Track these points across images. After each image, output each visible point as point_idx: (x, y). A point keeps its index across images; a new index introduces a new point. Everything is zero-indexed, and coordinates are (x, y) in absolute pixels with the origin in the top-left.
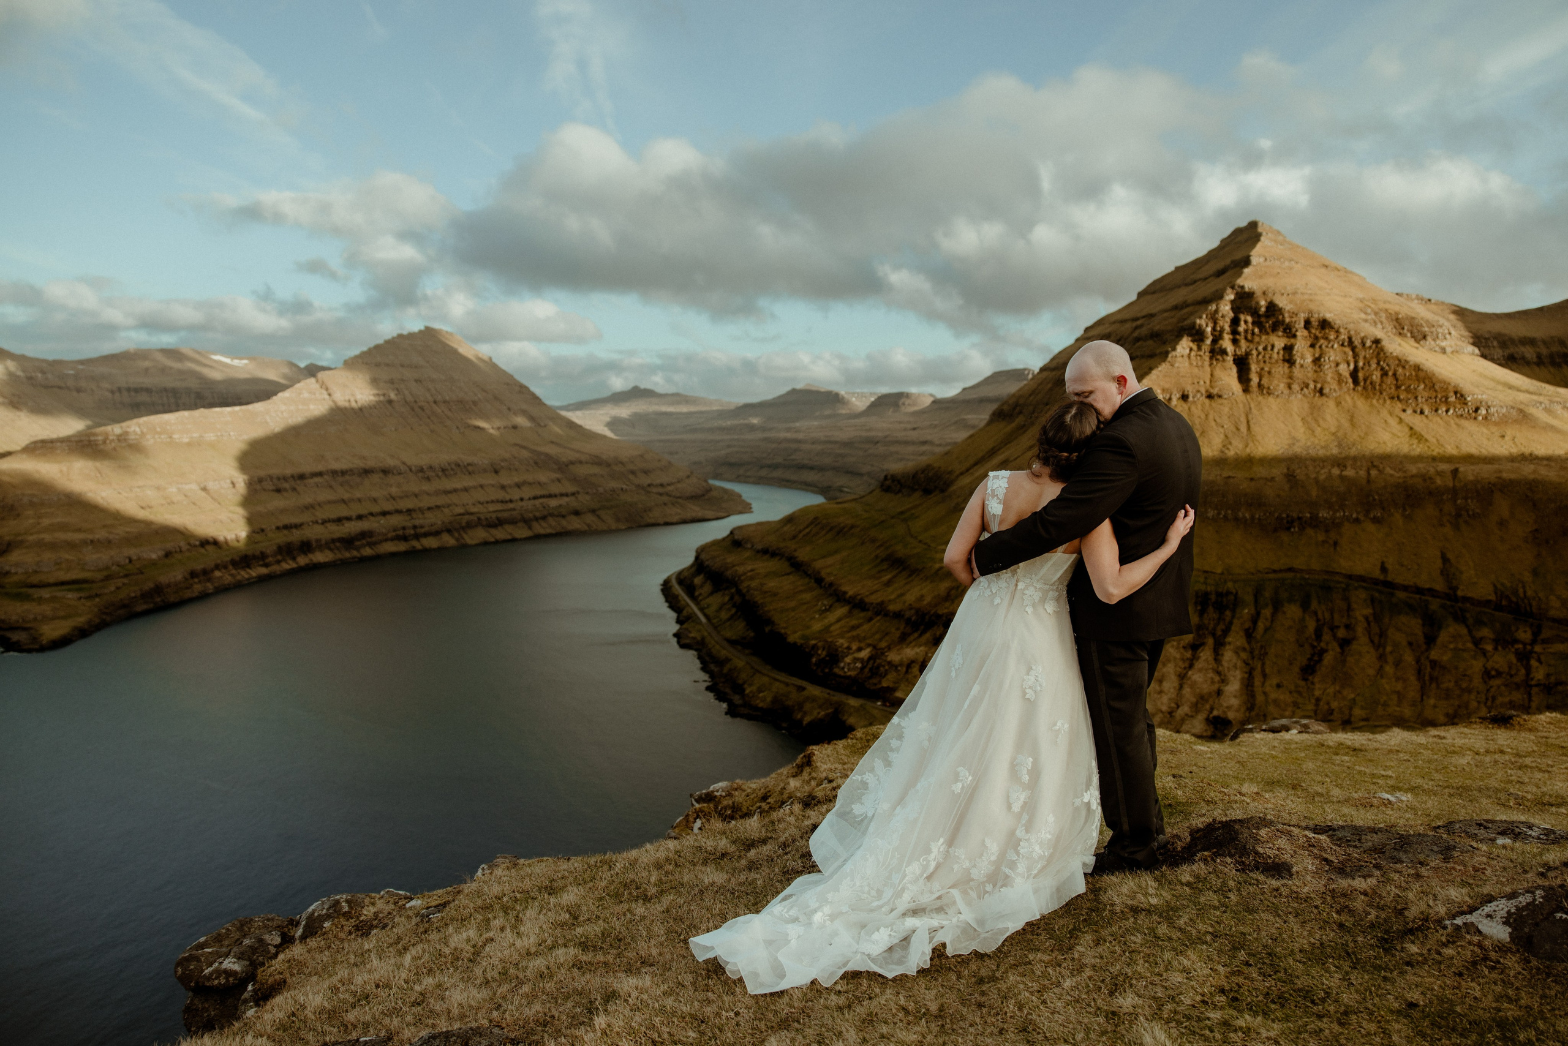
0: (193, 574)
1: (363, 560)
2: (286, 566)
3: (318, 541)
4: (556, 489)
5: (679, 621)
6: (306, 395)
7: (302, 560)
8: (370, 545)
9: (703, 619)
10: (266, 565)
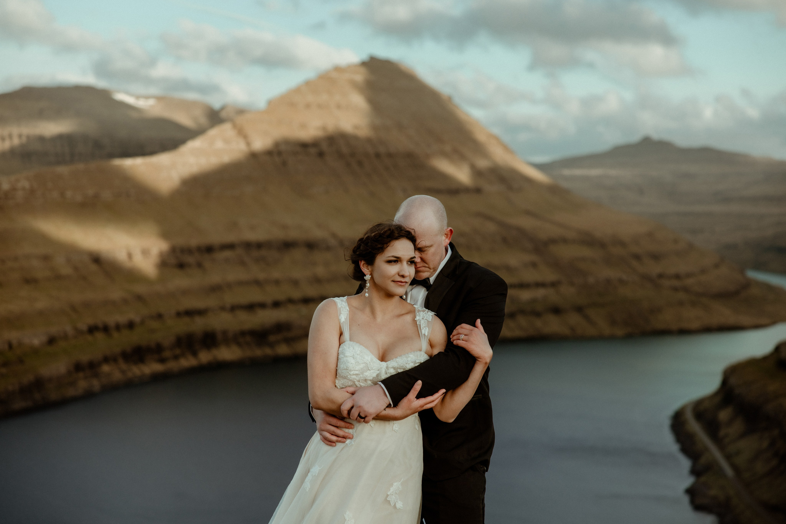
0: (78, 367)
1: (278, 360)
2: (188, 362)
3: (225, 333)
4: (530, 276)
5: (695, 472)
6: (219, 144)
7: (205, 357)
8: (288, 341)
9: (729, 471)
10: (162, 361)
